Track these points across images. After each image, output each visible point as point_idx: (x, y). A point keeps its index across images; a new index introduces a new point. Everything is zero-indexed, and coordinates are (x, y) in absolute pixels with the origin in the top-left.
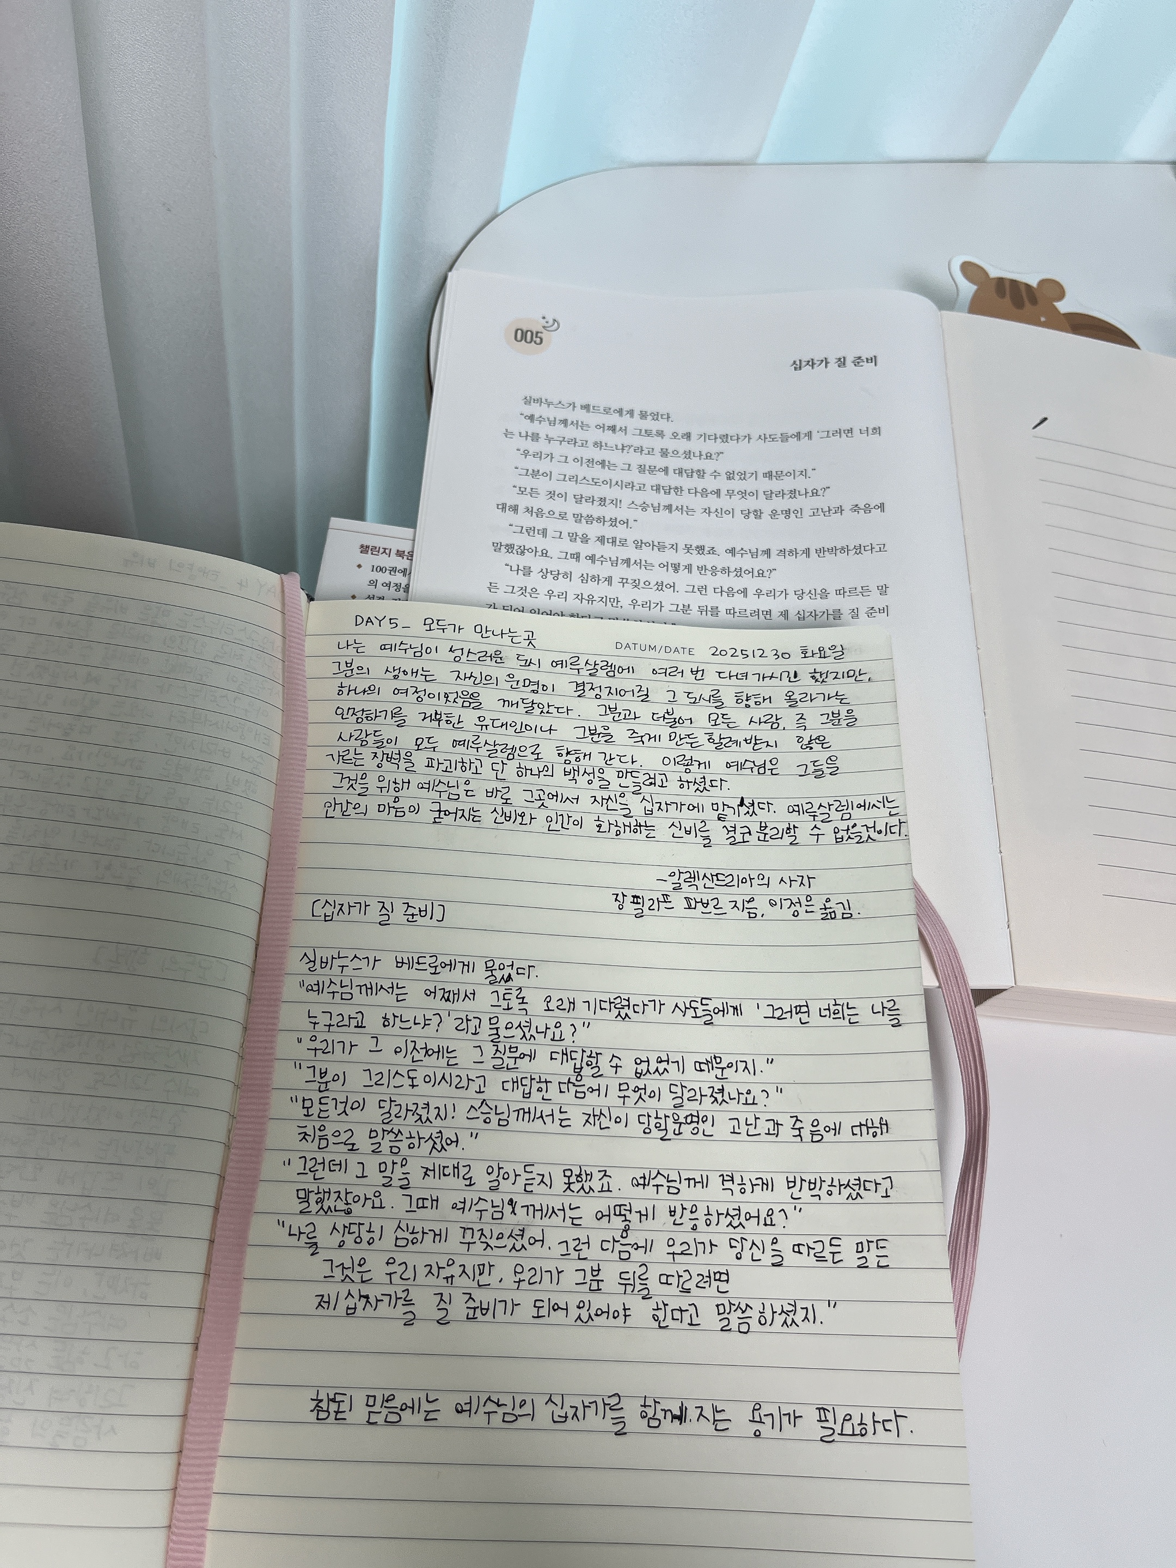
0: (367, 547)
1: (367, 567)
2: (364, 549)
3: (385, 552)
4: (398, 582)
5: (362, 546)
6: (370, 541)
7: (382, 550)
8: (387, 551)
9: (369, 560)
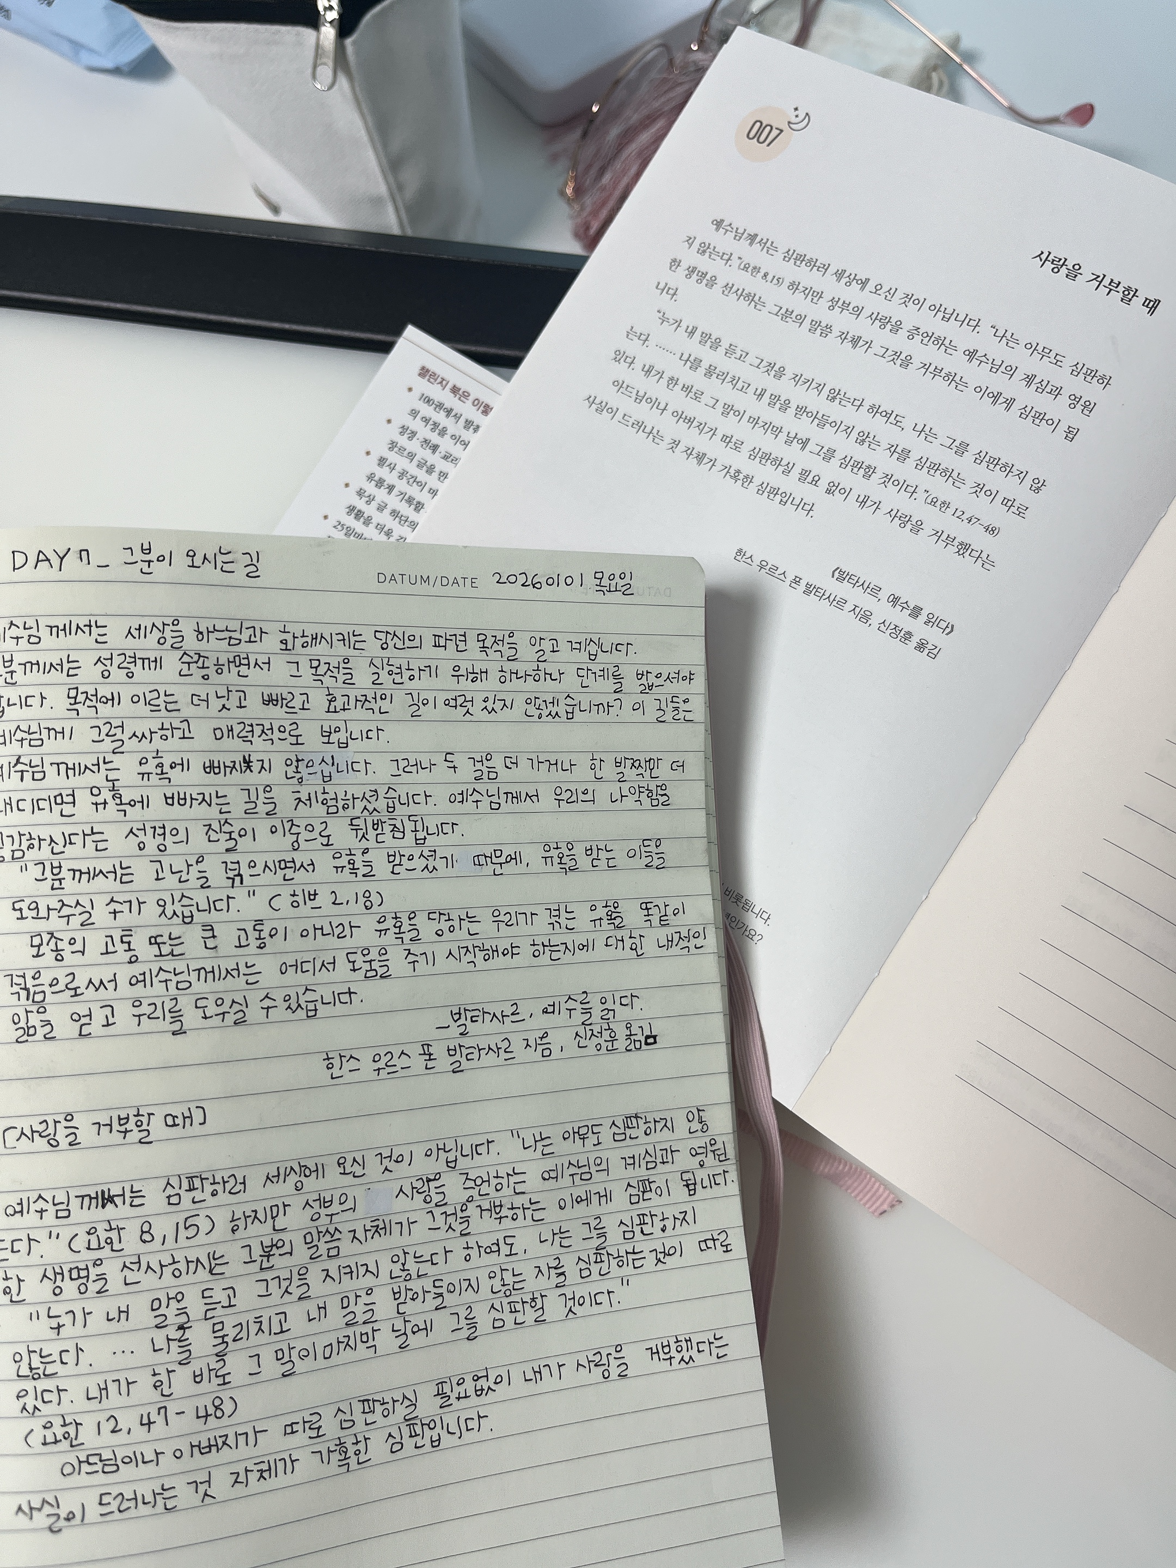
0: (428, 371)
1: (416, 393)
2: (424, 372)
3: (441, 383)
4: (437, 420)
5: (423, 368)
6: (434, 366)
7: (439, 380)
8: (444, 383)
9: (423, 386)
